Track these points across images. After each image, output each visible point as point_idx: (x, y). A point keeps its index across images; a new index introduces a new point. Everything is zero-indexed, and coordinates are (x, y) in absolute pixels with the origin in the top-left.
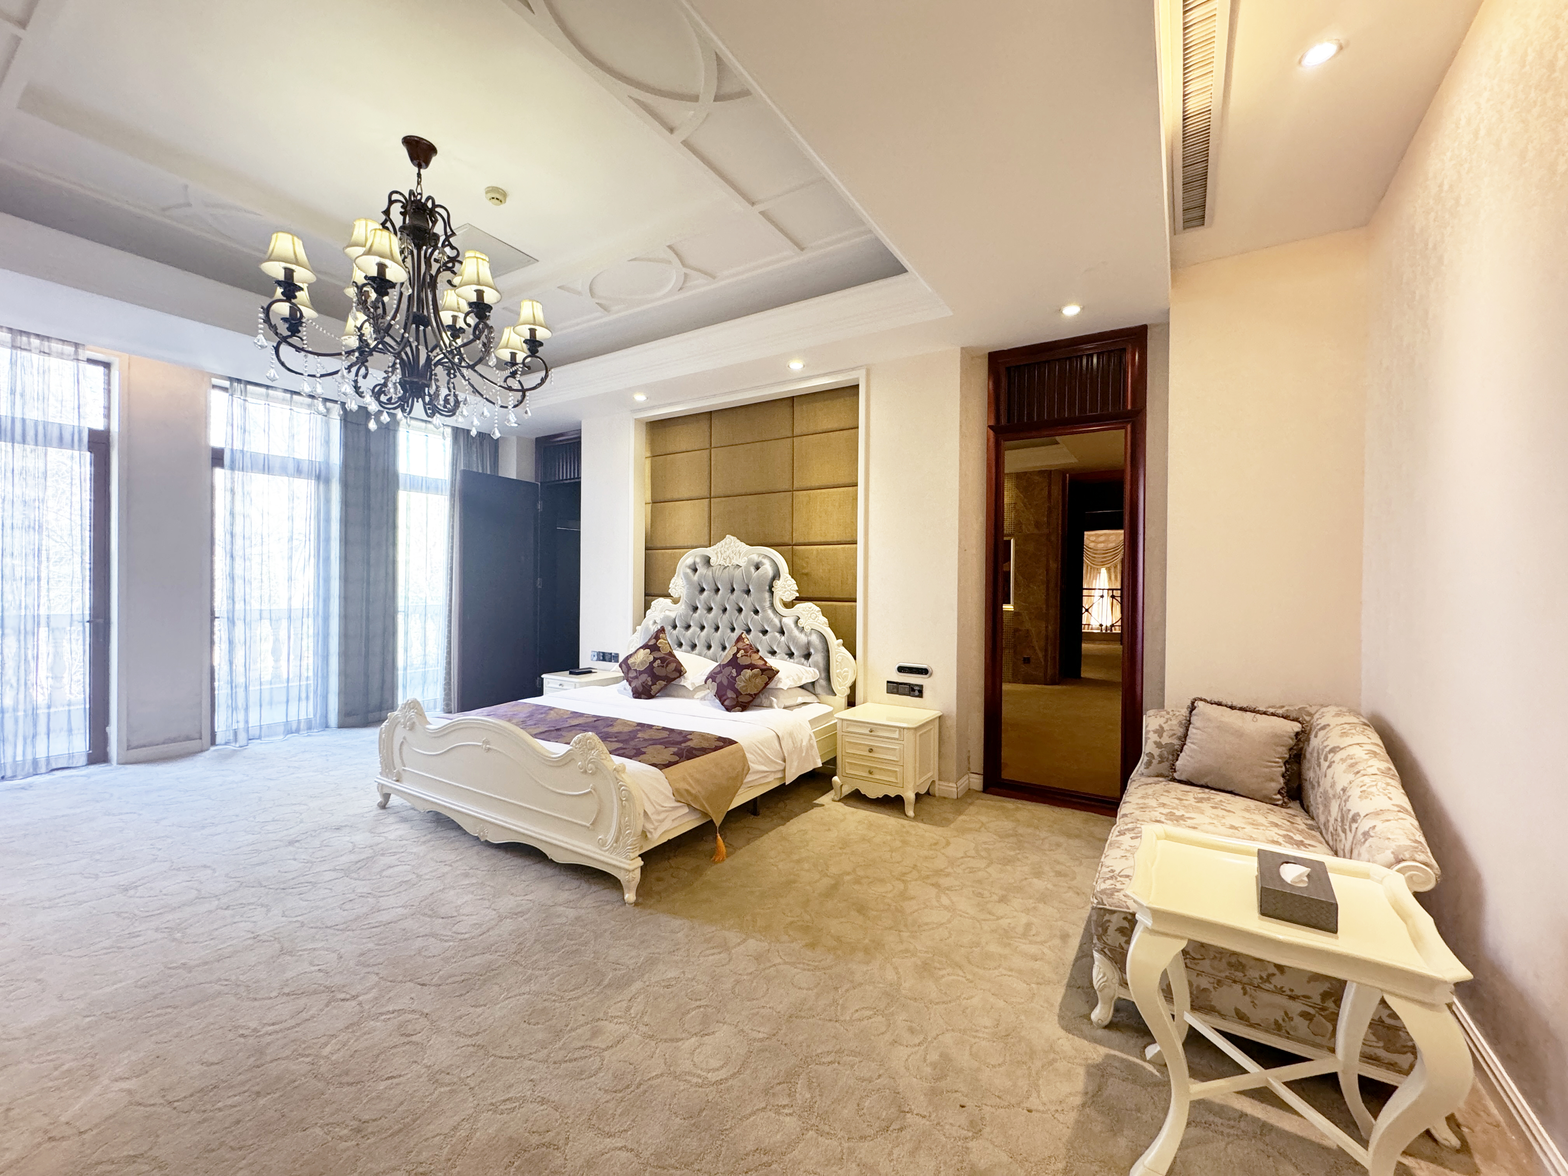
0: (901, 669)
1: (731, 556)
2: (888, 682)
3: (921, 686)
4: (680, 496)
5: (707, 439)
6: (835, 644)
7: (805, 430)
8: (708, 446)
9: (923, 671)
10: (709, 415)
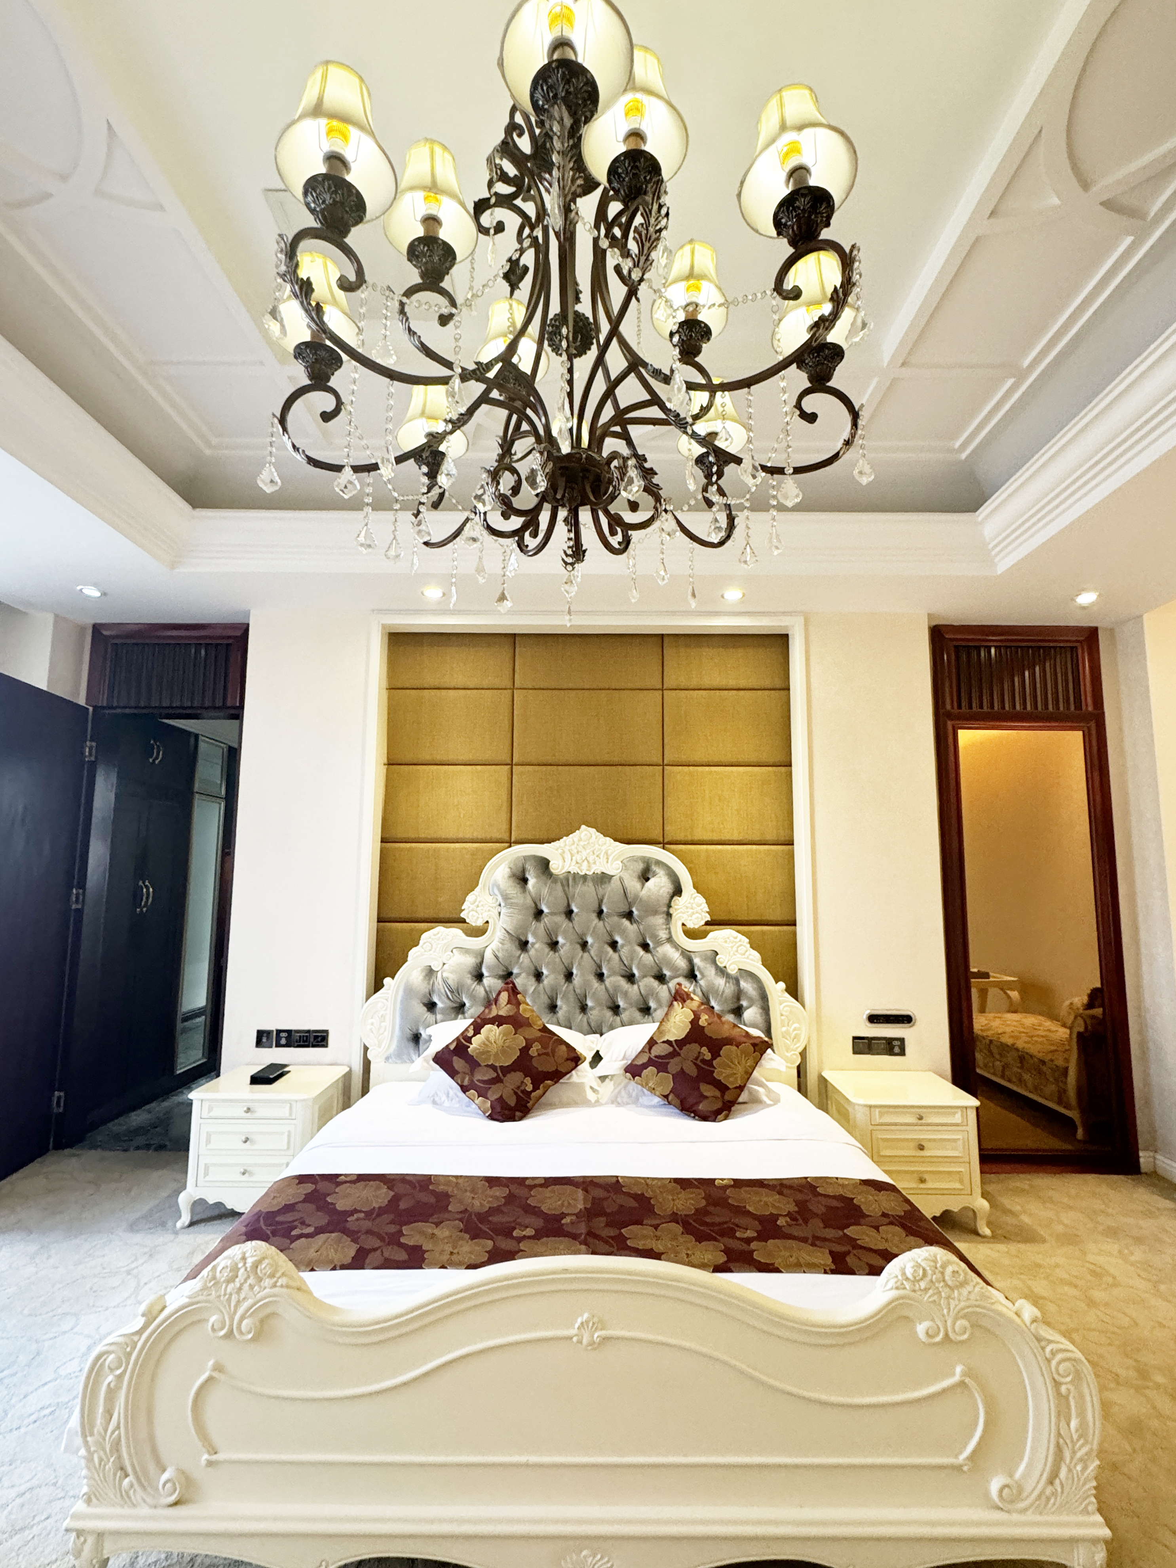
0: (874, 1019)
1: (591, 859)
2: (855, 1038)
3: (902, 1040)
4: (452, 757)
5: (508, 672)
6: (776, 990)
7: (683, 682)
8: (510, 685)
9: (905, 1019)
10: (512, 639)
